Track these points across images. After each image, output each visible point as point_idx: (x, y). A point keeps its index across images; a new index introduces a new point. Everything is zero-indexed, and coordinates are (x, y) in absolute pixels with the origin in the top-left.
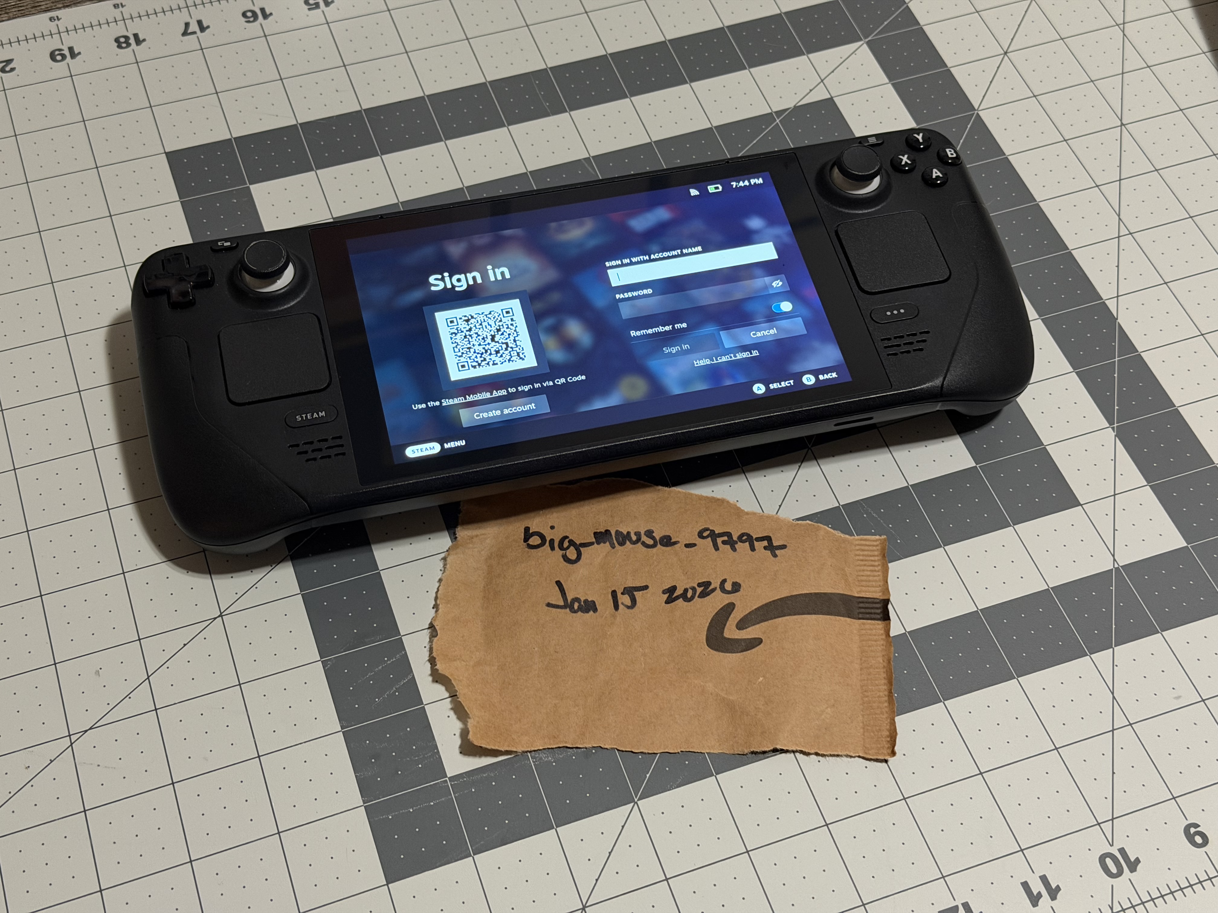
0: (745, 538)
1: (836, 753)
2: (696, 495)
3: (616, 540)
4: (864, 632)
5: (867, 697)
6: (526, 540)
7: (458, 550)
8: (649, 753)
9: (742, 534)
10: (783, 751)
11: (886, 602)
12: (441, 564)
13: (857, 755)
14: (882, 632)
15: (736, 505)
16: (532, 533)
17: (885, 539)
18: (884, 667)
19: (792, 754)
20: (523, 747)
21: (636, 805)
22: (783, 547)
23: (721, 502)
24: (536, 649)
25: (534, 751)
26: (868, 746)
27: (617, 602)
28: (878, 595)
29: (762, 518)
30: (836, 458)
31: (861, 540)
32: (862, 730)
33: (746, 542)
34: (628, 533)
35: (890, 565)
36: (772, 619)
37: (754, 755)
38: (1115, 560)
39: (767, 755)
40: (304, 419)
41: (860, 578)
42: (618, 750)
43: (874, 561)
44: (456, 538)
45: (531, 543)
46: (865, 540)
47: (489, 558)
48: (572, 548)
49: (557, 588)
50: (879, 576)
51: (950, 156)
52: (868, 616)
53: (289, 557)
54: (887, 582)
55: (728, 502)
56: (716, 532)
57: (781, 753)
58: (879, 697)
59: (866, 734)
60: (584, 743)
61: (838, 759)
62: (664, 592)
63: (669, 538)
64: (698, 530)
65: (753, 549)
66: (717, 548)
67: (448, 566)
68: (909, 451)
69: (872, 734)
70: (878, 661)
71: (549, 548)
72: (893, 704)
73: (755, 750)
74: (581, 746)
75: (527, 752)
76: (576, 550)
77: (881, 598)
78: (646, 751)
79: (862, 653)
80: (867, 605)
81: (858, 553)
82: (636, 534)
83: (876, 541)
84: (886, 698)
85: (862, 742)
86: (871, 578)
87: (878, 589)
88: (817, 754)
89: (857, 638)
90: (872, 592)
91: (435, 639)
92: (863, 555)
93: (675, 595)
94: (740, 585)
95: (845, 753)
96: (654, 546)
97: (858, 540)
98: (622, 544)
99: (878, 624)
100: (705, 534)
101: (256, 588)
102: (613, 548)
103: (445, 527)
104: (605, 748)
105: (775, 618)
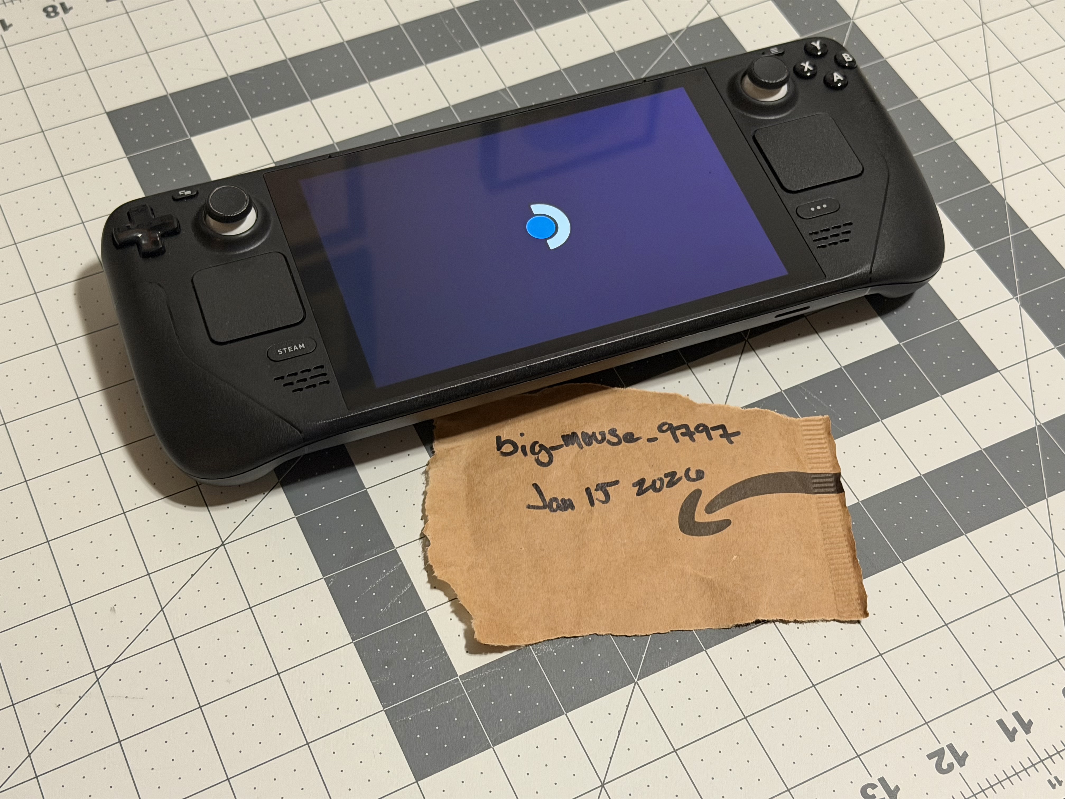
0: (701, 428)
1: (813, 619)
2: (650, 393)
3: (583, 440)
4: (821, 505)
5: (833, 564)
6: (499, 448)
7: (438, 463)
8: (641, 636)
9: (698, 425)
10: (764, 622)
11: (837, 477)
12: (423, 478)
13: (833, 618)
14: (838, 503)
15: (688, 399)
16: (504, 441)
17: (828, 419)
18: (845, 535)
19: (773, 624)
20: (525, 641)
21: (636, 684)
22: (737, 433)
23: (673, 397)
24: (523, 549)
25: (536, 644)
26: (841, 610)
27: (592, 498)
28: (829, 470)
29: (714, 409)
30: (772, 348)
31: (806, 421)
32: (833, 595)
33: (703, 432)
34: (594, 433)
35: (836, 441)
36: (737, 501)
37: (738, 628)
38: (1036, 418)
39: (749, 627)
40: (286, 352)
41: (810, 456)
42: (613, 635)
43: (821, 439)
44: (433, 452)
45: (504, 451)
46: (811, 421)
47: (468, 467)
48: (543, 452)
49: (534, 490)
50: (827, 452)
51: (847, 60)
52: (822, 490)
53: (279, 484)
54: (836, 457)
55: (680, 397)
56: (675, 425)
57: (762, 624)
58: (844, 563)
59: (837, 599)
60: (580, 632)
61: (815, 624)
62: (634, 485)
63: (632, 434)
64: (657, 425)
65: (710, 438)
66: (677, 440)
67: (430, 479)
68: (837, 336)
69: (843, 598)
70: (839, 530)
71: (522, 454)
72: (859, 569)
73: (739, 623)
74: (579, 635)
75: (528, 645)
76: (547, 453)
77: (833, 472)
78: (639, 634)
79: (822, 525)
80: (821, 480)
81: (805, 433)
82: (600, 433)
83: (820, 420)
84: (851, 564)
85: (835, 607)
86: (820, 455)
87: (828, 465)
88: (796, 622)
89: (816, 510)
90: (823, 468)
91: (429, 548)
92: (810, 435)
93: (645, 487)
94: (703, 472)
95: (821, 618)
96: (619, 443)
97: (803, 421)
98: (589, 444)
99: (833, 497)
100: (665, 428)
101: (253, 515)
102: (582, 448)
103: (422, 444)
104: (601, 635)
105: (740, 500)
